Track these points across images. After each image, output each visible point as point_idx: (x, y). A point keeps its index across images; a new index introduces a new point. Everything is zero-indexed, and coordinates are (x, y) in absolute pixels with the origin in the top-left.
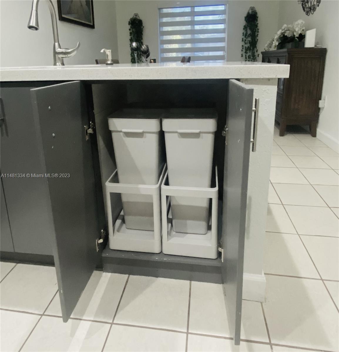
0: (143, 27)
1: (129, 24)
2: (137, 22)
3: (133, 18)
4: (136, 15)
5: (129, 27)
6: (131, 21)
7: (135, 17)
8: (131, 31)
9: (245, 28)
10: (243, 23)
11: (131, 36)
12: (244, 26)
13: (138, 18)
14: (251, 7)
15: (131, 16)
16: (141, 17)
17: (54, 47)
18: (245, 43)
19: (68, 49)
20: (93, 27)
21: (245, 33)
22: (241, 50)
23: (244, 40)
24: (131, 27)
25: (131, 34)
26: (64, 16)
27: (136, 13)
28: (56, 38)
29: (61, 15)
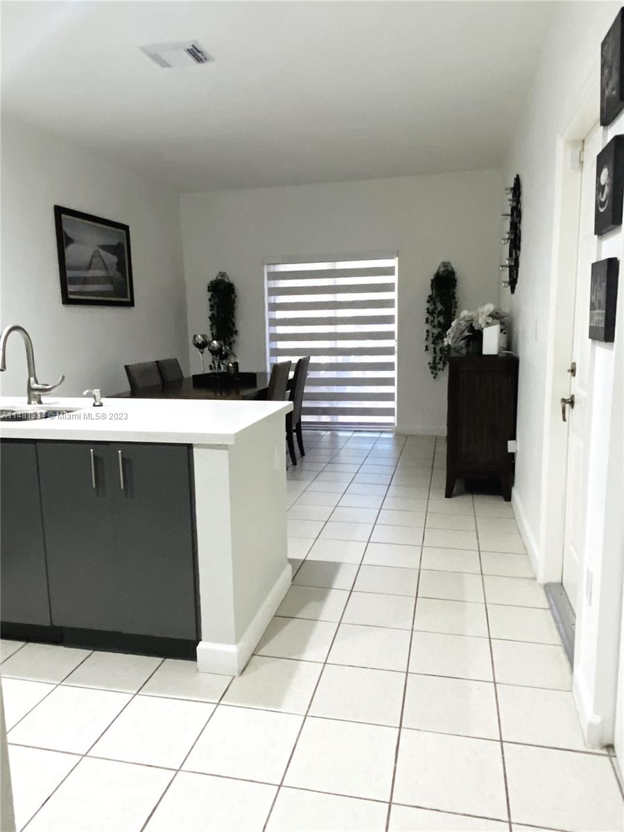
0: (236, 296)
1: (209, 291)
2: (223, 288)
3: (217, 279)
4: (223, 275)
5: (209, 295)
6: (213, 286)
7: (220, 278)
8: (212, 303)
9: (431, 299)
10: (427, 291)
11: (213, 312)
12: (430, 297)
13: (226, 280)
14: (443, 263)
15: (213, 276)
16: (232, 278)
17: (29, 382)
18: (432, 327)
19: (47, 385)
20: (131, 304)
21: (430, 308)
22: (424, 339)
23: (429, 320)
24: (212, 296)
25: (212, 307)
26: (71, 297)
27: (223, 271)
28: (32, 371)
29: (67, 295)
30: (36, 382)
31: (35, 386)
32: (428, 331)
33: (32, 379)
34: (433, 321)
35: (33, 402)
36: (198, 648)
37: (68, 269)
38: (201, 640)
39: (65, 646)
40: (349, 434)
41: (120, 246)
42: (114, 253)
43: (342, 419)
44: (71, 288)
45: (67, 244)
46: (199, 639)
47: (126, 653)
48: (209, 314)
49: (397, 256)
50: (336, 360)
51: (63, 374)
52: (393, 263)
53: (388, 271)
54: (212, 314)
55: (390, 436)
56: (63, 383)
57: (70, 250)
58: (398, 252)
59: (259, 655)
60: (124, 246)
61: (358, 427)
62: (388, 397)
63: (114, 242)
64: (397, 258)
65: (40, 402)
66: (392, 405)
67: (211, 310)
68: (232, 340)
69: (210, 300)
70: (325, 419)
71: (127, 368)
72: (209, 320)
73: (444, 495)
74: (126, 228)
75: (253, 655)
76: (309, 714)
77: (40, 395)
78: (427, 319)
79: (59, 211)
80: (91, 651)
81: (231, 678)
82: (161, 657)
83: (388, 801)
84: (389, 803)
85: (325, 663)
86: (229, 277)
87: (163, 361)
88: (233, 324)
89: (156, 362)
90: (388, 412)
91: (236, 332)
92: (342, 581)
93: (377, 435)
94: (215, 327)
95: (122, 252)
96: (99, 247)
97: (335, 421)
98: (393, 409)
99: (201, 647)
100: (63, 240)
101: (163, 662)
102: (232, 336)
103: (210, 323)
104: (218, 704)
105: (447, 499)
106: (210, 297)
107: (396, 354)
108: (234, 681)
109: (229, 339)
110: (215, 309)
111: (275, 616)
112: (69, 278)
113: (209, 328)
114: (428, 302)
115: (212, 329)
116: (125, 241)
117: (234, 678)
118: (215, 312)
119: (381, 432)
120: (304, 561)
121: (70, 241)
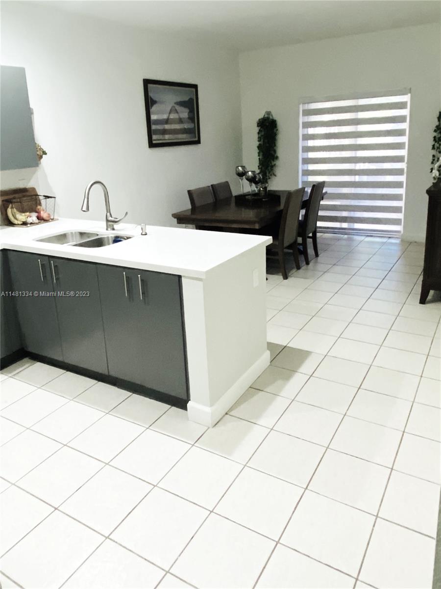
0: (278, 129)
1: (258, 126)
2: (268, 124)
3: (264, 117)
4: (269, 113)
5: (257, 129)
6: (261, 123)
7: (266, 116)
8: (260, 135)
9: (438, 129)
11: (260, 143)
12: (437, 127)
13: (271, 117)
15: (261, 115)
16: (275, 116)
17: (107, 215)
18: (438, 152)
19: (117, 219)
20: (198, 142)
21: (437, 137)
22: (430, 163)
23: (436, 147)
24: (260, 130)
25: (260, 139)
26: (154, 142)
27: (269, 111)
28: (108, 210)
29: (152, 142)
30: (111, 216)
31: (110, 218)
32: (434, 156)
33: (108, 214)
34: (438, 148)
35: (109, 229)
36: (188, 405)
37: (153, 124)
38: (190, 400)
39: (118, 388)
40: (363, 238)
41: (191, 100)
42: (185, 107)
43: (357, 226)
44: (154, 137)
45: (152, 105)
46: (188, 400)
47: (151, 399)
48: (257, 143)
49: (410, 93)
50: (355, 179)
51: (127, 211)
52: (406, 98)
53: (402, 106)
54: (260, 144)
55: (397, 241)
56: (127, 217)
57: (153, 109)
58: (410, 89)
59: (230, 415)
60: (193, 100)
61: (370, 233)
62: (397, 210)
63: (186, 98)
64: (409, 95)
65: (113, 229)
66: (400, 216)
67: (259, 141)
68: (273, 164)
69: (258, 133)
70: (345, 225)
71: (189, 192)
72: (257, 148)
73: (419, 301)
74: (195, 87)
75: (226, 414)
76: (247, 465)
77: (113, 225)
78: (434, 146)
79: (147, 82)
80: (131, 394)
81: (206, 428)
82: (169, 404)
83: (277, 540)
84: (277, 542)
85: (272, 429)
86: (273, 115)
87: (218, 184)
88: (275, 151)
89: (212, 185)
90: (396, 222)
91: (277, 158)
92: (307, 367)
93: (384, 240)
94: (261, 154)
95: (192, 105)
96: (175, 103)
97: (352, 227)
98: (400, 220)
99: (189, 405)
100: (149, 103)
101: (170, 408)
102: (273, 161)
103: (258, 151)
104: (193, 445)
105: (422, 305)
106: (258, 131)
107: (405, 175)
108: (209, 430)
109: (271, 163)
110: (262, 140)
111: (250, 387)
112: (153, 130)
113: (257, 154)
114: (435, 131)
115: (259, 156)
116: (195, 96)
117: (209, 428)
118: (261, 142)
119: (390, 238)
120: (285, 347)
121: (154, 102)
